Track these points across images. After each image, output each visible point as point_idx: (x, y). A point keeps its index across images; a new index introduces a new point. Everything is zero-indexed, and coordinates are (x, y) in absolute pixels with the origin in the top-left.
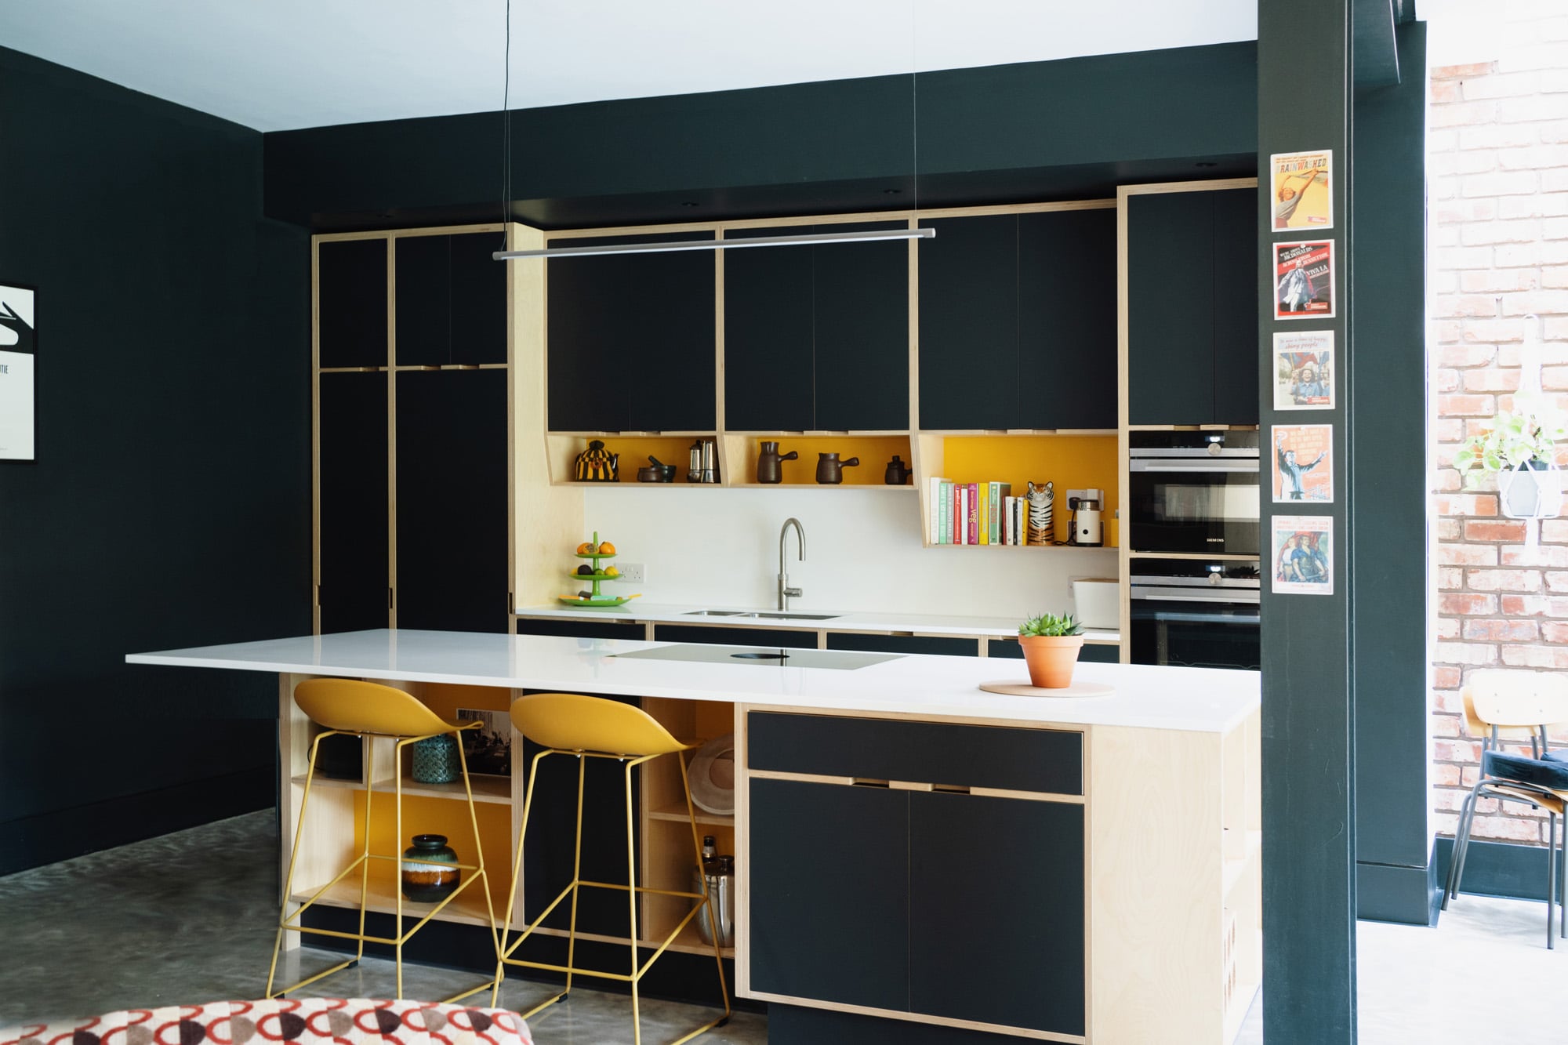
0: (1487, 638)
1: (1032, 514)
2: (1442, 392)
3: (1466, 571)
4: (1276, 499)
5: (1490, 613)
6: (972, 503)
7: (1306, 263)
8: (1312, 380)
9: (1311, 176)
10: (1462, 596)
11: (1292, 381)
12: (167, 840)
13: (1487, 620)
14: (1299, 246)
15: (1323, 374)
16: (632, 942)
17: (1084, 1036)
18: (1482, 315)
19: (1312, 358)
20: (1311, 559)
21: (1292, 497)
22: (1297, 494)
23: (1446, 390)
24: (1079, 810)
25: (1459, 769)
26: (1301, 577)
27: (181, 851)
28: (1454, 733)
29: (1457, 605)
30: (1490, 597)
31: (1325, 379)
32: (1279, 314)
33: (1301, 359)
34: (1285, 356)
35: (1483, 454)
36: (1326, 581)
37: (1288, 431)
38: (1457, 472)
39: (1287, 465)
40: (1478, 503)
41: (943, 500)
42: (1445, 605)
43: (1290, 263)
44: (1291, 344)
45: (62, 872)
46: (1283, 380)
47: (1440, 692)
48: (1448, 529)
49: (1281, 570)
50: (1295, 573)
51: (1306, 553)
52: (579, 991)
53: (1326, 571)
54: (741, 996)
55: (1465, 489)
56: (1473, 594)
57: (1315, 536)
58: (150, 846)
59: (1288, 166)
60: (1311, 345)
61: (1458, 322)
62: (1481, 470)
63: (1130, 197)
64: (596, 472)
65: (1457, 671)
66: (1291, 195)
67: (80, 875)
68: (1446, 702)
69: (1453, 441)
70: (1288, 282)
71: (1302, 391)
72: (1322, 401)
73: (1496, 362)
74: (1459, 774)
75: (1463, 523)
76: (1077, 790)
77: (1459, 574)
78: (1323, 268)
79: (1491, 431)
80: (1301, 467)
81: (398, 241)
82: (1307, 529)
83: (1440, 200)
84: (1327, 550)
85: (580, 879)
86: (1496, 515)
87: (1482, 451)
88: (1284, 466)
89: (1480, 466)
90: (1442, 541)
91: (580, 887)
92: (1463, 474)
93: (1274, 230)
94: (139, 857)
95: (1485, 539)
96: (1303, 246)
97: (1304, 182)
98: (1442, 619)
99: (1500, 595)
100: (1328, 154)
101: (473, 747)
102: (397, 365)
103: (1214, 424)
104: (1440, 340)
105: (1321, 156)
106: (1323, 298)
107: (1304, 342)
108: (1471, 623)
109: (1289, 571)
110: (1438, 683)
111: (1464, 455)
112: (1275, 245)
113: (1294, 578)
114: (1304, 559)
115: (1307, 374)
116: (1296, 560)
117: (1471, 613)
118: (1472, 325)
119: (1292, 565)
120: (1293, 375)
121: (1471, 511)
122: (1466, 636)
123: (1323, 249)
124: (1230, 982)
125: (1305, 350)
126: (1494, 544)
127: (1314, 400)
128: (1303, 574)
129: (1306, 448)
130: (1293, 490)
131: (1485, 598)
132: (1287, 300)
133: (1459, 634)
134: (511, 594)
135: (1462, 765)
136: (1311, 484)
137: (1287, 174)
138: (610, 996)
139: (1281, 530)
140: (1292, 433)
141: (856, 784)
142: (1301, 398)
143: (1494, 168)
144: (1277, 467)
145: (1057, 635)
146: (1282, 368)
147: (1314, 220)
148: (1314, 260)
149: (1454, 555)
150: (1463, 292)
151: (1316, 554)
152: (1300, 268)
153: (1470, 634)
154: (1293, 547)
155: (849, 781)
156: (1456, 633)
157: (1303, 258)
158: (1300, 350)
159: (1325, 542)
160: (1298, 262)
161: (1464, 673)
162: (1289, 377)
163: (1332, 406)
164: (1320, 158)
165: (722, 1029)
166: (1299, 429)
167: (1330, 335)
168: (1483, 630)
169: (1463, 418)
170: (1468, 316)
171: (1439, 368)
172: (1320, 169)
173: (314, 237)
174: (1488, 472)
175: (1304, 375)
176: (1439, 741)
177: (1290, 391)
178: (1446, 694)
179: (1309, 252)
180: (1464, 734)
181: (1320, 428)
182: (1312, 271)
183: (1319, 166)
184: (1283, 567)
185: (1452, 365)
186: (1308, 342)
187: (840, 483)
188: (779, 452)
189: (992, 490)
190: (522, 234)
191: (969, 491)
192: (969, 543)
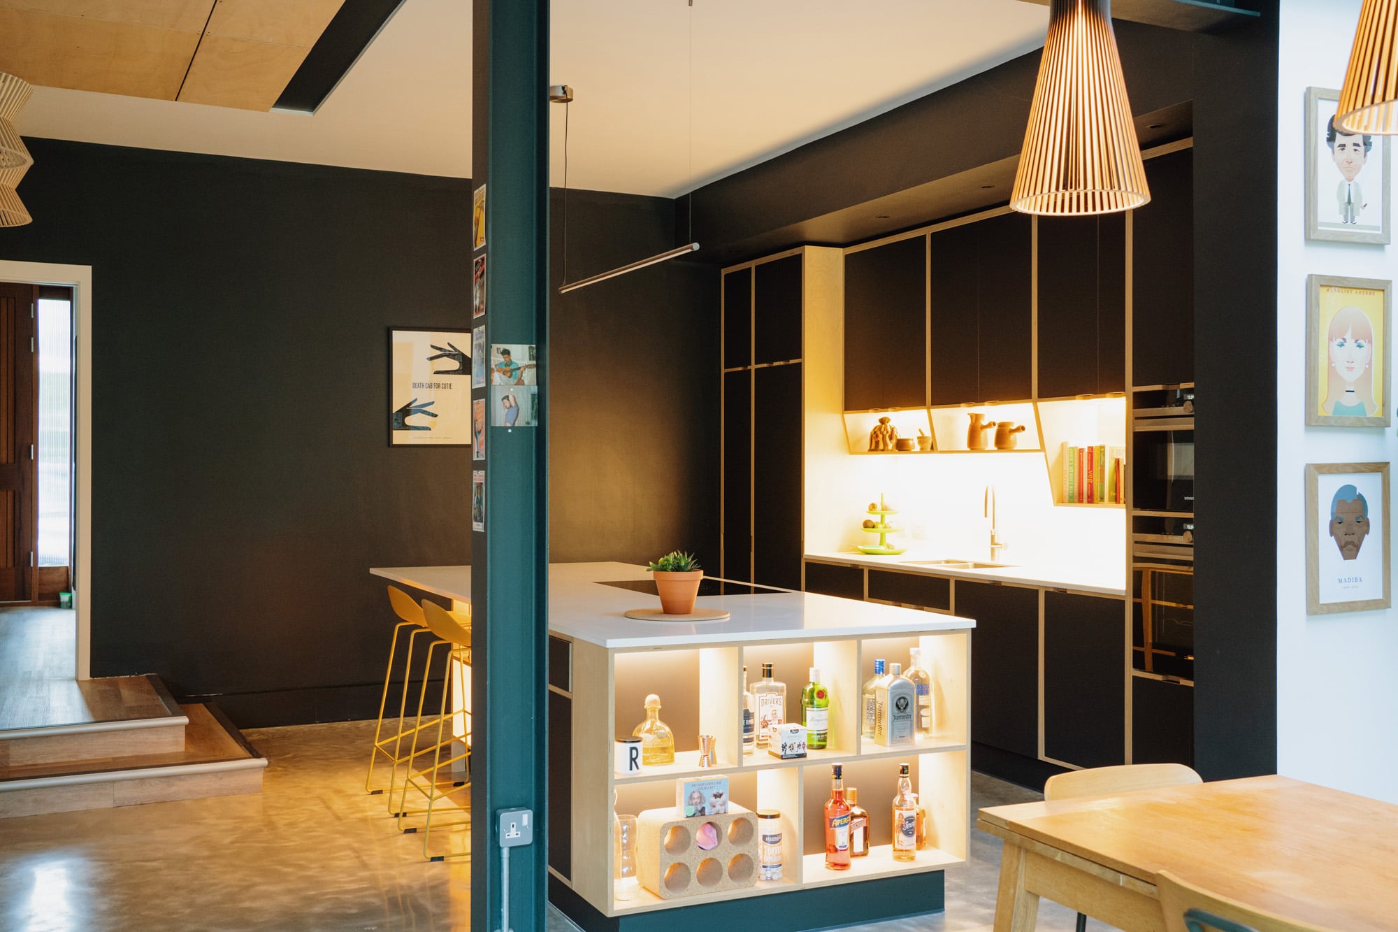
6: (1090, 464)
41: (1071, 461)
81: (756, 267)
102: (755, 364)
103: (1188, 382)
134: (802, 542)
173: (722, 271)
187: (1016, 449)
188: (984, 422)
189: (1101, 452)
190: (812, 256)
191: (1089, 453)
192: (1088, 502)
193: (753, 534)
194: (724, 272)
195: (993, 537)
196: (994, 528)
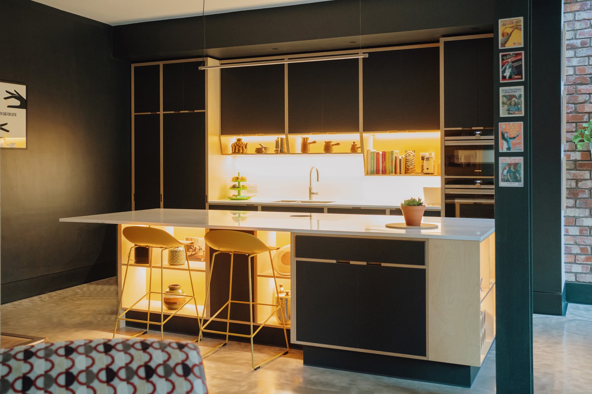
0: (586, 206)
1: (407, 162)
2: (567, 113)
3: (577, 181)
4: (500, 151)
5: (587, 197)
6: (384, 159)
7: (512, 60)
8: (515, 105)
9: (515, 27)
10: (576, 190)
11: (507, 105)
12: (76, 288)
13: (586, 200)
14: (509, 54)
15: (519, 102)
16: (251, 323)
17: (426, 356)
18: (584, 83)
19: (515, 96)
20: (514, 173)
21: (507, 150)
22: (509, 149)
23: (570, 112)
24: (424, 271)
25: (574, 256)
26: (511, 180)
27: (82, 292)
28: (572, 242)
29: (573, 193)
30: (587, 191)
31: (520, 104)
32: (502, 80)
33: (510, 97)
34: (504, 96)
35: (584, 136)
36: (521, 181)
37: (506, 125)
38: (574, 143)
39: (505, 138)
40: (582, 155)
41: (372, 158)
42: (568, 194)
43: (506, 61)
44: (506, 91)
45: (37, 300)
46: (503, 105)
47: (567, 227)
48: (570, 165)
49: (503, 177)
50: (508, 179)
51: (512, 171)
52: (230, 342)
53: (521, 178)
54: (293, 343)
55: (577, 150)
56: (580, 190)
57: (516, 165)
58: (70, 290)
59: (505, 24)
60: (514, 92)
61: (574, 86)
62: (583, 142)
63: (445, 42)
64: (239, 150)
65: (574, 219)
66: (507, 35)
67: (44, 301)
68: (569, 231)
69: (572, 132)
70: (506, 68)
71: (511, 109)
72: (519, 113)
73: (589, 101)
74: (575, 258)
75: (576, 163)
76: (423, 264)
77: (574, 182)
78: (519, 62)
79: (587, 127)
80: (511, 138)
81: (164, 65)
82: (513, 162)
83: (567, 40)
84: (521, 170)
85: (231, 300)
86: (589, 159)
87: (584, 135)
88: (504, 138)
89: (583, 141)
90: (567, 170)
91: (231, 303)
92: (576, 144)
93: (500, 48)
94: (66, 294)
95: (585, 169)
96: (511, 54)
97: (512, 29)
98: (568, 200)
99: (591, 190)
100: (522, 18)
101: (191, 252)
102: (163, 111)
103: (478, 127)
104: (567, 93)
105: (519, 19)
106: (520, 73)
107: (512, 91)
108: (579, 201)
109: (506, 178)
110: (566, 223)
111: (576, 137)
112: (500, 54)
113: (508, 181)
114: (512, 174)
115: (513, 103)
116: (509, 174)
117: (579, 197)
118: (579, 87)
119: (507, 176)
120: (508, 103)
121: (579, 158)
122: (577, 206)
123: (520, 55)
124: (483, 336)
125: (512, 94)
126: (588, 170)
127: (516, 113)
128: (511, 179)
129: (513, 131)
130: (507, 147)
131: (584, 191)
132: (505, 75)
133: (574, 205)
134: (207, 196)
135: (576, 255)
136: (515, 144)
137: (505, 27)
138: (243, 344)
139: (503, 162)
140: (507, 126)
141: (337, 262)
142: (510, 112)
143: (589, 27)
144: (501, 139)
145: (416, 206)
146: (503, 101)
147: (516, 44)
148: (516, 59)
149: (572, 175)
150: (576, 75)
151: (517, 171)
152: (510, 62)
153: (579, 205)
154: (507, 169)
155: (334, 261)
156: (573, 205)
157: (511, 58)
158: (510, 94)
159: (520, 167)
160: (509, 60)
161: (576, 220)
162: (506, 104)
163: (523, 115)
164: (518, 20)
165: (286, 356)
166: (510, 124)
167: (522, 87)
168: (584, 203)
169: (576, 123)
170: (578, 84)
171: (567, 104)
172: (518, 24)
173: (132, 65)
174: (586, 143)
175: (512, 103)
176: (566, 246)
177: (506, 109)
178: (569, 228)
179: (514, 56)
180: (576, 243)
181: (518, 123)
182: (515, 63)
183: (518, 23)
184: (504, 177)
185: (572, 103)
186: (514, 91)
187: (333, 152)
188: (309, 141)
189: (391, 154)
190: (211, 62)
191: (383, 154)
192: (382, 174)
193: (162, 192)
194: (133, 66)
195: (310, 190)
196: (310, 186)
